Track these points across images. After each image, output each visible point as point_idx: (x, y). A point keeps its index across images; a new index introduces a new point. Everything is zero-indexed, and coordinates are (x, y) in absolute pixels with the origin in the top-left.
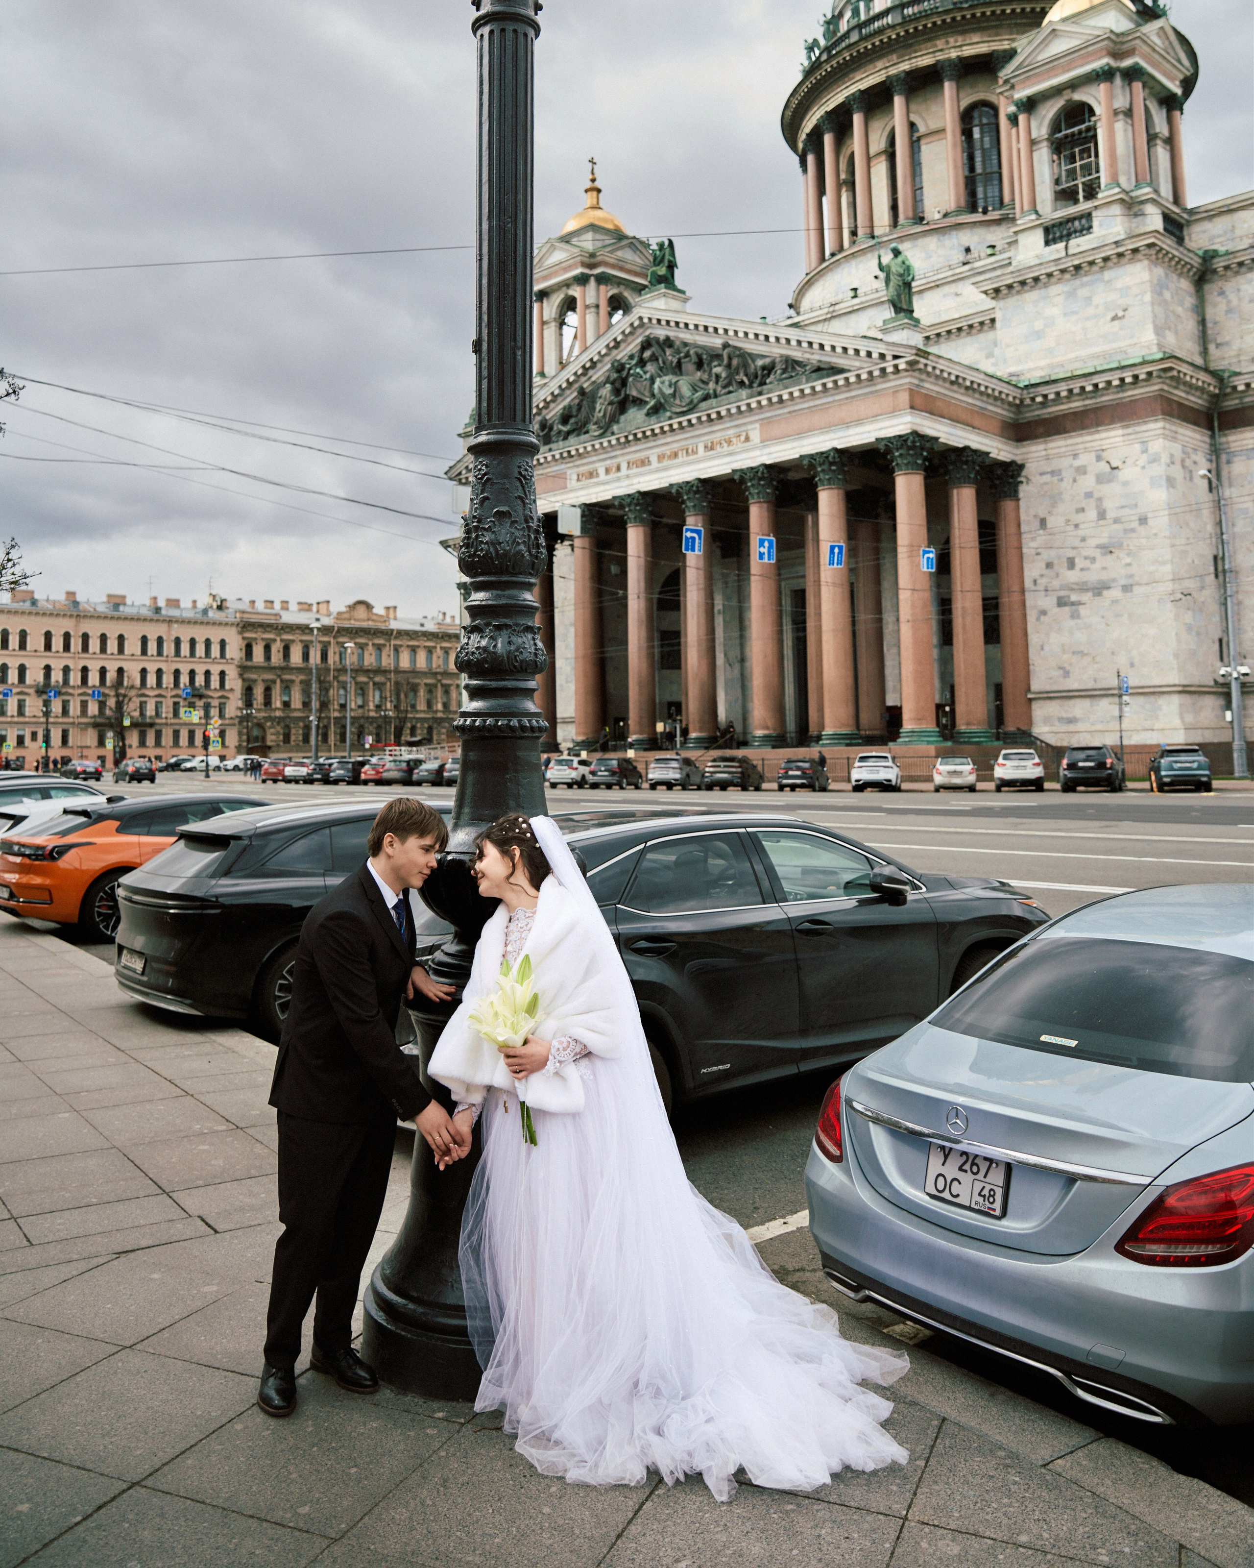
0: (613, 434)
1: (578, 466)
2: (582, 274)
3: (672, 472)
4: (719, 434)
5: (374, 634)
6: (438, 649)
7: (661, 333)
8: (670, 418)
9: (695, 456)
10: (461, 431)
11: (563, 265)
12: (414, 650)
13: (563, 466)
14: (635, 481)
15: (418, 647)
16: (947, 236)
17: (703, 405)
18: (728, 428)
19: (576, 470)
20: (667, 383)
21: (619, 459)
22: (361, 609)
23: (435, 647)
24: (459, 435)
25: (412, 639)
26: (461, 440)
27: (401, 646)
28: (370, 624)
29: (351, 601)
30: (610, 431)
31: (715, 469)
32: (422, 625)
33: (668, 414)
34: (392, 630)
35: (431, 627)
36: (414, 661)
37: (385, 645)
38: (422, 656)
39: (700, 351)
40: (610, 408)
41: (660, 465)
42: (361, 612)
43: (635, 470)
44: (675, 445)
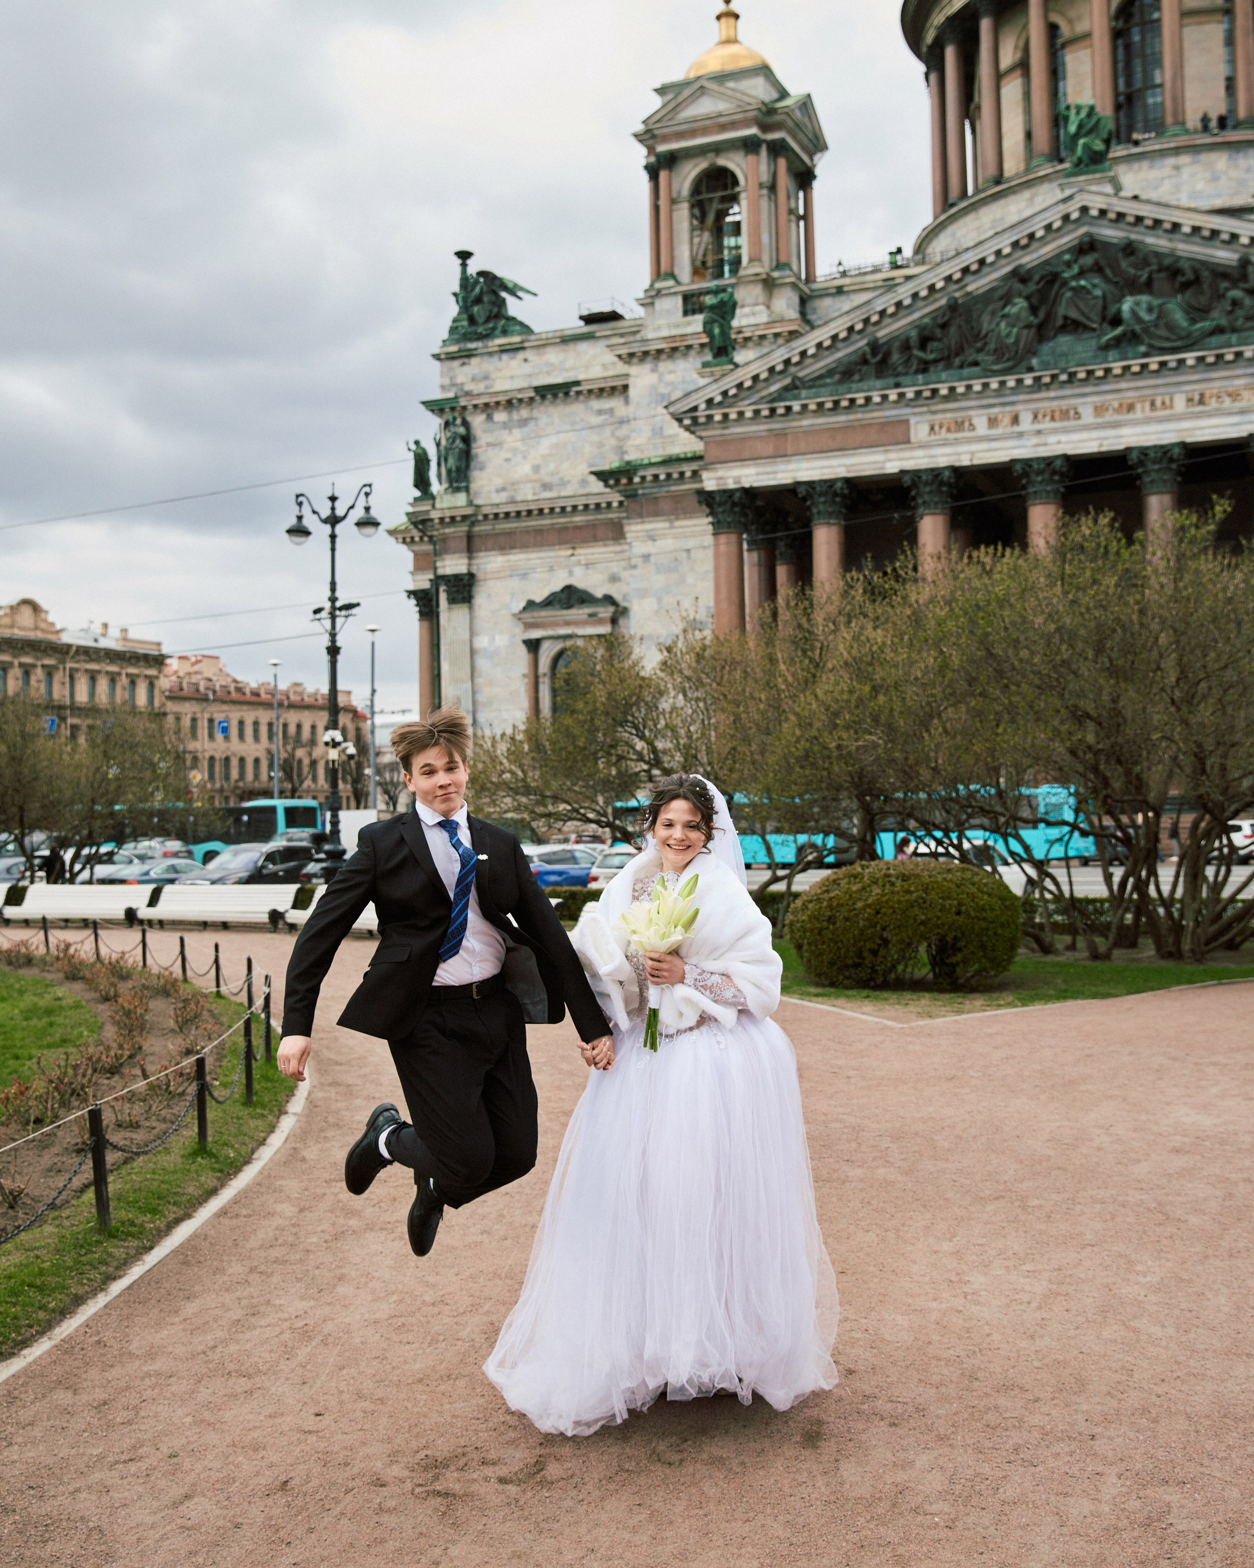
0: (1030, 369)
1: (934, 413)
2: (755, 136)
3: (1125, 431)
4: (1217, 384)
5: (45, 651)
6: (124, 677)
7: (1110, 233)
8: (1146, 355)
9: (1168, 412)
10: (437, 351)
11: (722, 120)
12: (93, 677)
13: (908, 410)
14: (1052, 439)
15: (99, 672)
16: (1241, 155)
17: (1214, 340)
18: (1238, 377)
19: (929, 417)
20: (1144, 306)
21: (1019, 407)
22: (27, 611)
23: (119, 674)
24: (437, 357)
25: (91, 660)
26: (437, 364)
27: (77, 670)
28: (39, 635)
29: (14, 599)
30: (1024, 364)
31: (1207, 431)
32: (96, 640)
33: (1143, 349)
34: (69, 646)
35: (109, 643)
36: (92, 694)
37: (56, 668)
38: (103, 685)
39: (1198, 266)
40: (1025, 332)
41: (1100, 420)
42: (26, 617)
43: (1047, 425)
44: (1131, 394)
